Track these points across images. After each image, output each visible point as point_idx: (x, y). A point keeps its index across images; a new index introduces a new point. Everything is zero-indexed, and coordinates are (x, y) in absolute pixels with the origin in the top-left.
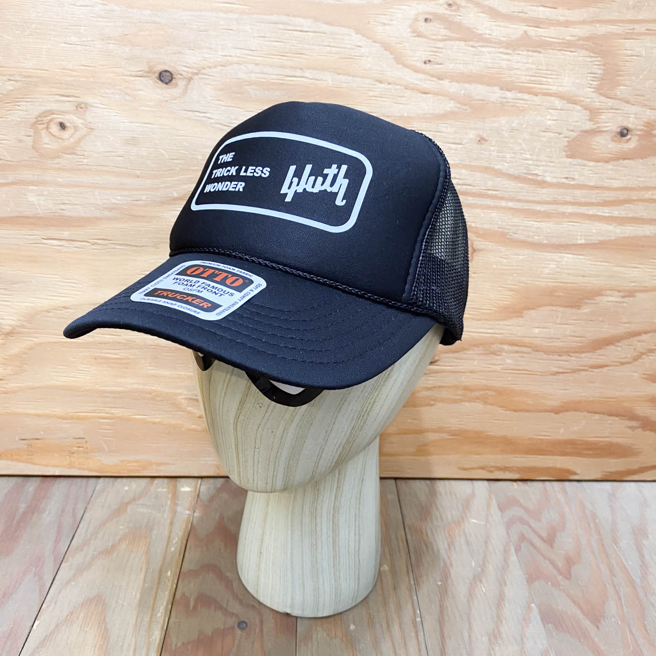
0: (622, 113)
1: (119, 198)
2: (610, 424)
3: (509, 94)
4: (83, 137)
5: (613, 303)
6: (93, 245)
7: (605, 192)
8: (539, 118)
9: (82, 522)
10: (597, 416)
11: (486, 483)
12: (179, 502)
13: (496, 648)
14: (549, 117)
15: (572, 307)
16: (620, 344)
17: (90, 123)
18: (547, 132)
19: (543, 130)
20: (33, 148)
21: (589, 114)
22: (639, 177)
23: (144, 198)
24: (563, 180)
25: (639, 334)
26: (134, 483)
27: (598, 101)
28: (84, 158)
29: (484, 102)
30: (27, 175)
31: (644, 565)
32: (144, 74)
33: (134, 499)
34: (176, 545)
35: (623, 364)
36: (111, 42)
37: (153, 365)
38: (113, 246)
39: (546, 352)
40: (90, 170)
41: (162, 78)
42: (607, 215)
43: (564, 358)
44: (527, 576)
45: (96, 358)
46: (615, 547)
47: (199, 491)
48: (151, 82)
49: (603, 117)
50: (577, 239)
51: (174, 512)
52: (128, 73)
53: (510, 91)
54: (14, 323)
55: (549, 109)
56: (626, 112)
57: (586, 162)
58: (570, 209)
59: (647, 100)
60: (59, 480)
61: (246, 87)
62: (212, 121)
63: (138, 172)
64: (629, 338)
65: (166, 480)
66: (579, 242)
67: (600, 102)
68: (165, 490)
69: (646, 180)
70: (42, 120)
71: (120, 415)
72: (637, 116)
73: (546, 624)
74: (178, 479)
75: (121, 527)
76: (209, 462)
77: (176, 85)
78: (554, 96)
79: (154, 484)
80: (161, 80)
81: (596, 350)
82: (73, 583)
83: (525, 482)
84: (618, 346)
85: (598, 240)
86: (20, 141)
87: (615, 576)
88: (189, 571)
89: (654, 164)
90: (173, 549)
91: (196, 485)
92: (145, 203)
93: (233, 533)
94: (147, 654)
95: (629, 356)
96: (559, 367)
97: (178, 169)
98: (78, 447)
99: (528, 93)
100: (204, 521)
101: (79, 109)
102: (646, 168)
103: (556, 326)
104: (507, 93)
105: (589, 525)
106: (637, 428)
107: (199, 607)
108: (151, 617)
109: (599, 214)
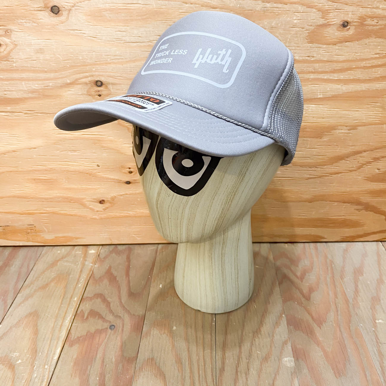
0: (343, 12)
1: (37, 85)
2: (344, 208)
4: (12, 50)
5: (343, 134)
6: (25, 114)
7: (335, 64)
8: (289, 19)
9: (32, 272)
10: (336, 204)
11: (269, 244)
12: (87, 259)
13: (257, 339)
14: (295, 18)
15: (317, 138)
16: (348, 159)
17: (14, 41)
18: (294, 27)
19: (292, 26)
21: (321, 14)
22: (357, 53)
23: (51, 84)
24: (307, 58)
25: (360, 152)
26: (64, 249)
28: (14, 63)
29: (253, 11)
31: (357, 291)
32: (42, 9)
33: (62, 258)
34: (82, 283)
35: (351, 171)
37: (67, 182)
38: (36, 114)
39: (301, 166)
40: (18, 70)
41: (53, 11)
42: (336, 78)
43: (313, 169)
44: (283, 298)
45: (34, 180)
46: (341, 281)
47: (100, 253)
48: (47, 13)
49: (331, 15)
50: (317, 95)
51: (83, 265)
52: (33, 9)
53: (269, 3)
55: (295, 12)
56: (346, 11)
57: (320, 45)
58: (312, 76)
59: (360, 2)
60: (22, 248)
61: (104, 13)
62: (85, 35)
63: (46, 69)
64: (354, 155)
65: (81, 247)
66: (319, 96)
67: (328, 6)
68: (80, 252)
69: (362, 54)
71: (52, 211)
72: (353, 13)
73: (289, 326)
74: (89, 246)
75: (53, 274)
76: (105, 237)
77: (62, 14)
78: (298, 4)
79: (75, 249)
80: (53, 12)
81: (333, 163)
82: (22, 305)
83: (293, 244)
84: (347, 161)
85: (331, 95)
87: (337, 298)
88: (87, 297)
89: (366, 44)
90: (80, 285)
91: (98, 249)
92: (51, 87)
93: (115, 276)
94: (57, 343)
95: (355, 166)
96: (310, 175)
97: (68, 66)
98: (31, 230)
99: (281, 3)
100: (100, 270)
101: (7, 33)
102: (361, 46)
103: (307, 150)
104: (267, 4)
105: (328, 268)
106: (362, 210)
107: (89, 317)
108: (62, 323)
109: (331, 78)
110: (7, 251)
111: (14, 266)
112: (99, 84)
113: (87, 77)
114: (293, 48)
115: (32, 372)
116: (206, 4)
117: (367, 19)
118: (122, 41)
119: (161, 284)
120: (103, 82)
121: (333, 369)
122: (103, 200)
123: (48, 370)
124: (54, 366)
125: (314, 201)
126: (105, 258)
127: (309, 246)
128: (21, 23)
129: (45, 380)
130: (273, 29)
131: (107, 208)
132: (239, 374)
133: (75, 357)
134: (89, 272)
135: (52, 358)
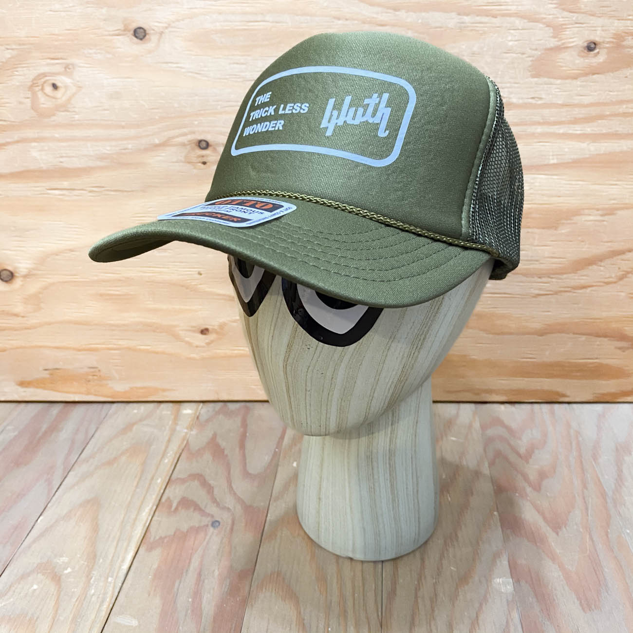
0: (588, 27)
2: (598, 345)
3: (467, 19)
4: (74, 95)
5: (593, 222)
6: (90, 192)
7: (576, 109)
8: (500, 39)
9: (92, 440)
10: (584, 338)
11: (472, 406)
12: (180, 422)
13: (450, 549)
14: (510, 38)
15: (549, 228)
16: (602, 264)
17: (78, 82)
18: (509, 53)
19: (505, 51)
20: (32, 109)
21: (551, 30)
22: (611, 92)
23: (130, 146)
24: (530, 101)
25: (622, 252)
26: (143, 407)
27: (562, 17)
28: (76, 115)
29: (442, 29)
30: (30, 133)
31: (620, 479)
32: (121, 33)
33: (141, 420)
34: (169, 458)
35: (608, 283)
36: (89, 5)
37: (151, 299)
38: (107, 193)
39: (524, 275)
40: (82, 125)
41: (137, 35)
42: (579, 132)
43: (544, 280)
44: (495, 487)
45: (101, 295)
46: (593, 463)
47: (200, 413)
48: (127, 39)
49: (567, 33)
50: (549, 159)
51: (173, 431)
52: (107, 33)
53: (467, 15)
54: (28, 266)
55: (509, 29)
56: (592, 25)
57: (552, 80)
58: (539, 129)
59: (614, 11)
60: (78, 405)
61: (213, 36)
62: (183, 70)
63: (123, 124)
64: (612, 258)
65: (171, 405)
66: (552, 162)
67: (563, 18)
68: (169, 413)
69: (620, 93)
70: (37, 83)
71: (126, 346)
72: (604, 28)
73: (505, 529)
74: (182, 404)
75: (125, 443)
76: (208, 388)
77: (150, 40)
78: (514, 16)
79: (160, 408)
80: (136, 37)
81: (577, 270)
82: (76, 488)
83: (513, 404)
84: (601, 266)
85: (571, 159)
86: (20, 103)
87: (587, 489)
88: (178, 479)
89: (626, 77)
90: (166, 461)
91: (197, 409)
92: (131, 151)
93: (223, 448)
94: (128, 545)
95: (613, 276)
96: (540, 289)
97: (157, 117)
98: (94, 375)
99: (487, 16)
100: (198, 438)
101: (68, 70)
102: (617, 81)
103: (533, 248)
104: (465, 17)
105: (571, 443)
106: (628, 348)
107: (180, 508)
108: (137, 515)
109: (571, 132)
110: (55, 409)
111: (64, 431)
112: (204, 144)
113: (185, 134)
114: (508, 85)
115: (88, 585)
116: (368, 19)
117: (627, 38)
118: (238, 78)
119: (296, 461)
120: (209, 142)
121: (579, 599)
122: (207, 330)
123: (112, 585)
124: (122, 579)
125: (549, 333)
126: (207, 421)
127: (541, 409)
128: (90, 54)
129: (108, 600)
130: (475, 56)
131: (212, 342)
132: (420, 600)
133: (155, 566)
134: (182, 443)
135: (120, 567)
